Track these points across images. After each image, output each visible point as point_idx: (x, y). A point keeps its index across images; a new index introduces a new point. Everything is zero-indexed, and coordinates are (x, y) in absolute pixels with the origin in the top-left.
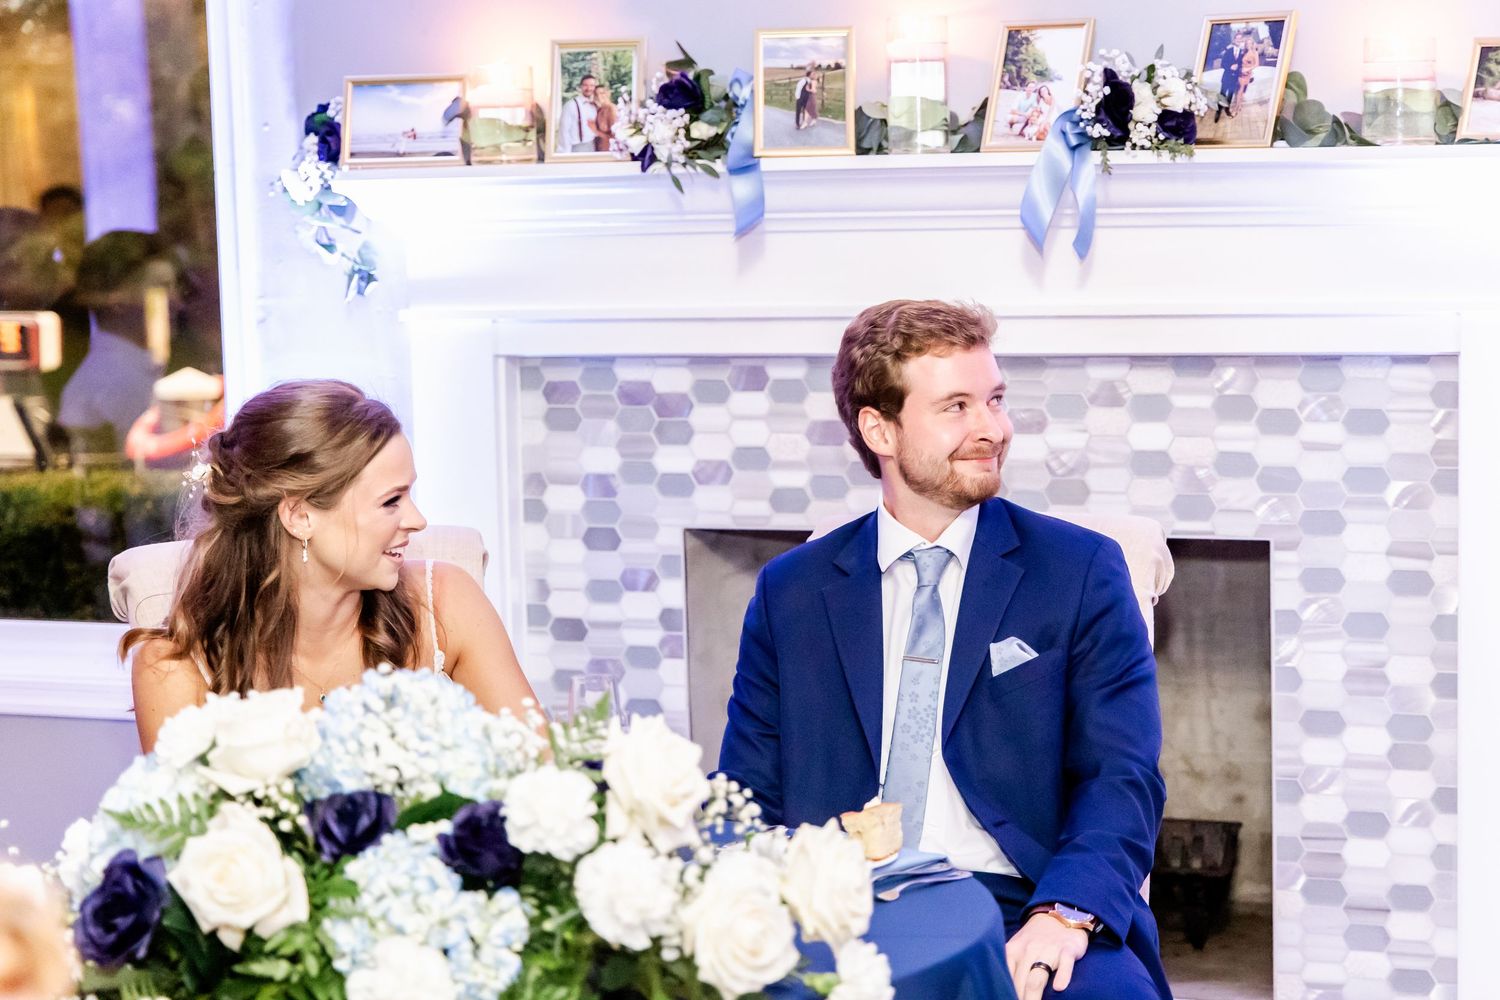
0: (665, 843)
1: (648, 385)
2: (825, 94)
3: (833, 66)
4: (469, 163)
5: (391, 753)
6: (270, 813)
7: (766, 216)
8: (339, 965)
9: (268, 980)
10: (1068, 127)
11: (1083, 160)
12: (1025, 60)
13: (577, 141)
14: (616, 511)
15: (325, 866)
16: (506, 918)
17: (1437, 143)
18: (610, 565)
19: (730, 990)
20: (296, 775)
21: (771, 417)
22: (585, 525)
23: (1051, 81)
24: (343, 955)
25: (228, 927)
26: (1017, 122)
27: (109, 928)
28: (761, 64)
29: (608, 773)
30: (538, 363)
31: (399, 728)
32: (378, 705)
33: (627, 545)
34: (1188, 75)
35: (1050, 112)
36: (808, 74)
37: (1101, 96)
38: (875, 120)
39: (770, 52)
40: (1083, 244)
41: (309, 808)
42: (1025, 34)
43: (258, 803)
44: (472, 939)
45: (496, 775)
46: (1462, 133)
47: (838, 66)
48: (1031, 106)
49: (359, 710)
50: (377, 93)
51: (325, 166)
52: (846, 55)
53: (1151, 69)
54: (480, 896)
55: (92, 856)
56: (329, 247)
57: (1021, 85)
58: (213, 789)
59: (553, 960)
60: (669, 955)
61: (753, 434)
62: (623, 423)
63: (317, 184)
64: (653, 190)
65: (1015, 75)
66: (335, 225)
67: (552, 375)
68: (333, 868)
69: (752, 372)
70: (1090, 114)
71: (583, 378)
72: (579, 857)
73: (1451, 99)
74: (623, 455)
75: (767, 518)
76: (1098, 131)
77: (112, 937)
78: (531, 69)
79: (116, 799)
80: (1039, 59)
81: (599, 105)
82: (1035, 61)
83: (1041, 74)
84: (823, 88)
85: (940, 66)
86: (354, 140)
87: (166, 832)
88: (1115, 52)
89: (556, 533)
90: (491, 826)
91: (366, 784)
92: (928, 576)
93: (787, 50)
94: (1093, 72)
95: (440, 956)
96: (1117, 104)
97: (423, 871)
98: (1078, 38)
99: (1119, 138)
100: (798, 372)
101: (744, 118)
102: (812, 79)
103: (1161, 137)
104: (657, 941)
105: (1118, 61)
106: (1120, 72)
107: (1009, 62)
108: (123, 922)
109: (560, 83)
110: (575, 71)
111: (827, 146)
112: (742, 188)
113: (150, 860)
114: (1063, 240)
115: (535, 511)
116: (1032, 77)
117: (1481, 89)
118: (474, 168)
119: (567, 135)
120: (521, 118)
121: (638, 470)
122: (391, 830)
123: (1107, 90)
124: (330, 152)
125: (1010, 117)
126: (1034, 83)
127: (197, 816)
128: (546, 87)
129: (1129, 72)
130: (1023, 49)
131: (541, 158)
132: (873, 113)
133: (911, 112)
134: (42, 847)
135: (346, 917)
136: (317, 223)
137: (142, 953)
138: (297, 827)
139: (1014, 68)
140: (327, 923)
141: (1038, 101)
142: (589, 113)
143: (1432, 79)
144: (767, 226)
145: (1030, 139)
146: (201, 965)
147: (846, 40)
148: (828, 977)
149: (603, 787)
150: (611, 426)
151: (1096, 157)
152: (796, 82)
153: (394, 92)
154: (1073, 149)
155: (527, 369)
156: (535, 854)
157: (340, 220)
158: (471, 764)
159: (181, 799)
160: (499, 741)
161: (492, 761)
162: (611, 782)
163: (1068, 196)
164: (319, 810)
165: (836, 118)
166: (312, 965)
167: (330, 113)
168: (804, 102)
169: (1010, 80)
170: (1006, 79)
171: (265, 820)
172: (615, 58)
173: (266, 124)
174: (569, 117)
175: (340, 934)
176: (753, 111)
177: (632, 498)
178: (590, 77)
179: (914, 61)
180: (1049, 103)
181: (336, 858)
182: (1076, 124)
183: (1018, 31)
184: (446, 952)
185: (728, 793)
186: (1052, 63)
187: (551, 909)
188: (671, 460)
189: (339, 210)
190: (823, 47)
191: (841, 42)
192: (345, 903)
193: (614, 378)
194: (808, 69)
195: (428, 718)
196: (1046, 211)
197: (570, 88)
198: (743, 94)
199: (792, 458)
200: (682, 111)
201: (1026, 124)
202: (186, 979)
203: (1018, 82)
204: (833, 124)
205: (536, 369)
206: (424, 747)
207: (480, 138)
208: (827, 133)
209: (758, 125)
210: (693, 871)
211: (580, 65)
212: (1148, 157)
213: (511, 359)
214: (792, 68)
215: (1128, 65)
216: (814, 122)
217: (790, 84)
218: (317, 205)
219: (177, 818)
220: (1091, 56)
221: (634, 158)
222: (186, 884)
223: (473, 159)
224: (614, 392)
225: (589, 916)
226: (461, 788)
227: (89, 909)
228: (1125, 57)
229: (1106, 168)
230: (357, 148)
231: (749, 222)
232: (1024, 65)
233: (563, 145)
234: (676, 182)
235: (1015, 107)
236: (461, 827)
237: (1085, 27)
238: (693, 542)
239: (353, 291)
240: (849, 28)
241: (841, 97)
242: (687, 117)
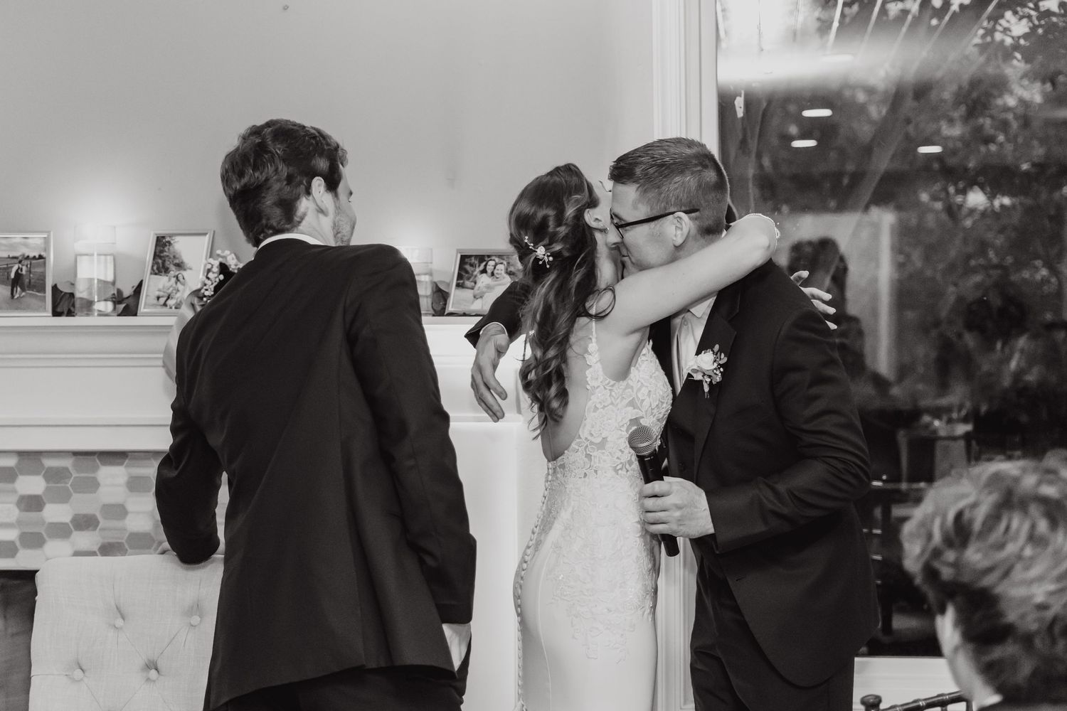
2: (31, 275)
3: (37, 257)
10: (196, 301)
12: (168, 256)
17: (434, 315)
23: (185, 270)
26: (162, 297)
35: (184, 290)
36: (20, 262)
37: (217, 280)
38: (66, 293)
42: (168, 239)
46: (450, 309)
47: (41, 257)
48: (171, 286)
52: (45, 250)
57: (165, 272)
65: (161, 266)
73: (442, 287)
80: (177, 256)
82: (174, 257)
83: (180, 266)
84: (30, 272)
93: (5, 245)
94: (212, 265)
98: (202, 242)
100: (11, 462)
102: (23, 265)
105: (229, 258)
106: (230, 265)
107: (157, 257)
111: (33, 310)
116: (172, 267)
117: (461, 281)
123: (222, 277)
125: (157, 293)
126: (173, 271)
129: (236, 265)
130: (166, 249)
132: (65, 289)
133: (90, 289)
139: (160, 261)
141: (176, 283)
143: (431, 274)
145: (171, 308)
147: (47, 240)
152: (12, 267)
165: (38, 291)
168: (17, 281)
169: (158, 269)
170: (155, 268)
180: (183, 284)
182: (201, 298)
183: (164, 237)
186: (186, 258)
190: (31, 244)
191: (42, 241)
194: (20, 258)
199: (6, 520)
201: (168, 298)
203: (163, 270)
204: (37, 296)
208: (33, 301)
214: (9, 257)
215: (235, 261)
216: (23, 294)
217: (8, 268)
228: (233, 255)
232: (167, 259)
235: (161, 287)
237: (207, 236)
240: (49, 232)
241: (42, 278)
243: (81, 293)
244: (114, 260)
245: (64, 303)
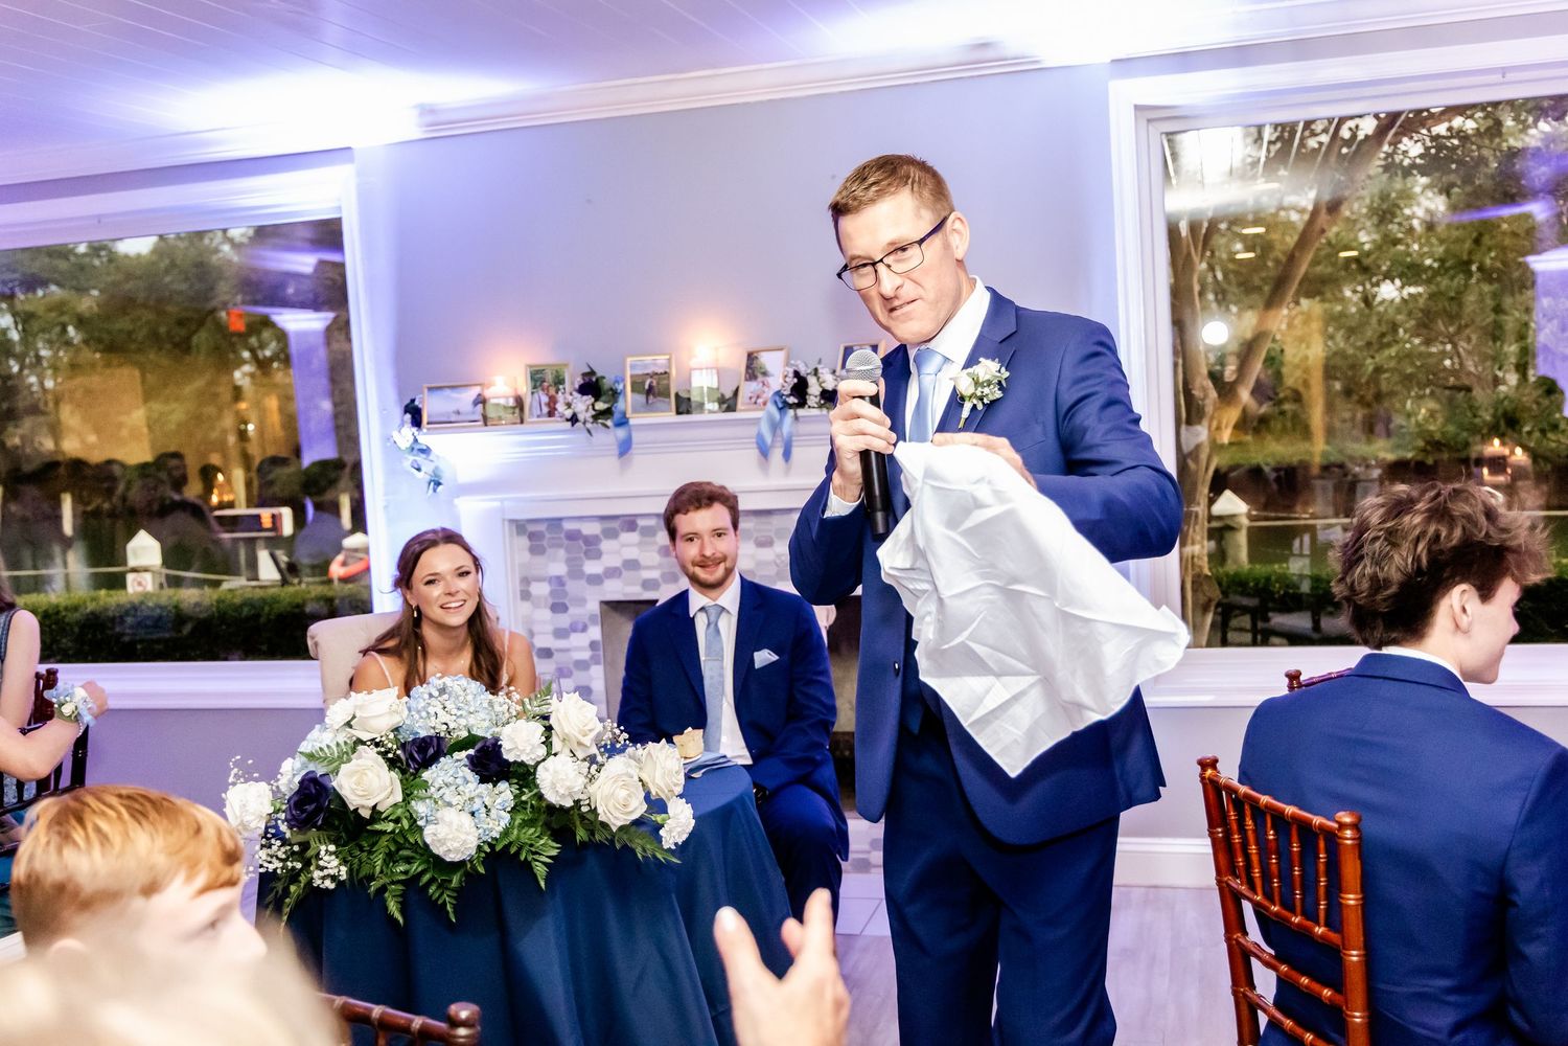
0: (581, 755)
1: (579, 531)
3: (663, 373)
4: (486, 425)
5: (443, 717)
6: (383, 749)
7: (634, 446)
8: (420, 823)
9: (384, 833)
10: (777, 398)
11: (785, 413)
12: (756, 367)
13: (539, 413)
14: (565, 594)
15: (412, 774)
16: (502, 795)
18: (564, 620)
19: (614, 825)
20: (396, 730)
21: (640, 544)
22: (550, 601)
24: (422, 818)
25: (363, 807)
26: (753, 397)
27: (303, 811)
28: (628, 373)
29: (552, 721)
30: (524, 523)
31: (447, 704)
32: (436, 693)
33: (572, 610)
34: (834, 372)
35: (768, 392)
36: (651, 377)
37: (793, 383)
38: (685, 398)
39: (632, 367)
40: (787, 455)
41: (403, 746)
42: (755, 355)
43: (377, 745)
44: (486, 807)
45: (497, 725)
47: (666, 373)
48: (759, 389)
49: (426, 696)
50: (439, 392)
51: (414, 429)
52: (670, 367)
53: (816, 370)
54: (490, 785)
55: (294, 775)
56: (419, 469)
58: (354, 739)
59: (527, 815)
60: (584, 809)
61: (632, 553)
62: (568, 550)
63: (411, 438)
64: (578, 435)
66: (420, 459)
67: (531, 528)
68: (416, 775)
69: (630, 523)
70: (788, 392)
71: (547, 529)
72: (538, 763)
74: (569, 566)
75: (641, 594)
76: (792, 400)
77: (304, 815)
78: (515, 378)
79: (305, 747)
80: (763, 367)
81: (550, 395)
82: (761, 367)
83: (765, 374)
84: (659, 384)
85: (714, 371)
86: (429, 416)
87: (331, 762)
88: (799, 362)
89: (536, 606)
90: (494, 749)
91: (432, 733)
92: (712, 619)
93: (640, 366)
94: (789, 372)
95: (469, 815)
96: (800, 388)
97: (461, 774)
98: (780, 356)
99: (802, 404)
100: (652, 522)
101: (621, 399)
102: (653, 379)
103: (822, 402)
104: (577, 802)
105: (800, 367)
106: (801, 371)
107: (748, 369)
108: (310, 808)
110: (537, 378)
111: (662, 411)
112: (621, 433)
113: (321, 776)
114: (777, 454)
115: (526, 595)
116: (760, 376)
118: (489, 428)
119: (534, 411)
120: (511, 402)
121: (576, 572)
122: (445, 756)
123: (796, 380)
124: (417, 422)
125: (750, 395)
126: (760, 378)
127: (347, 753)
128: (524, 387)
129: (805, 371)
130: (755, 362)
131: (522, 422)
132: (684, 395)
133: (702, 394)
134: (270, 774)
135: (422, 799)
136: (411, 458)
137: (320, 822)
138: (398, 756)
140: (413, 803)
141: (763, 387)
142: (545, 399)
144: (633, 451)
145: (760, 405)
146: (350, 827)
147: (669, 360)
148: (663, 815)
149: (549, 729)
150: (562, 553)
151: (791, 412)
152: (646, 381)
153: (448, 392)
154: (780, 409)
155: (520, 526)
156: (515, 762)
157: (424, 456)
158: (484, 720)
159: (338, 745)
160: (497, 708)
161: (494, 718)
162: (554, 727)
163: (778, 431)
164: (408, 747)
165: (666, 398)
166: (406, 824)
167: (416, 403)
168: (650, 391)
171: (379, 753)
172: (557, 371)
173: (384, 410)
174: (535, 401)
175: (420, 808)
176: (625, 396)
177: (572, 587)
178: (545, 381)
179: (701, 369)
180: (768, 387)
181: (417, 770)
182: (782, 397)
183: (753, 353)
184: (473, 814)
185: (612, 728)
186: (769, 368)
187: (524, 789)
188: (592, 567)
189: (423, 452)
190: (656, 363)
191: (666, 361)
192: (422, 793)
193: (562, 529)
194: (651, 374)
195: (461, 698)
196: (768, 439)
197: (535, 387)
198: (620, 387)
199: (650, 564)
200: (590, 397)
201: (758, 398)
202: (343, 834)
204: (665, 401)
205: (524, 526)
206: (459, 713)
207: (491, 413)
208: (662, 405)
209: (628, 401)
210: (594, 767)
212: (816, 412)
213: (512, 521)
215: (805, 368)
216: (655, 400)
218: (411, 449)
219: (336, 754)
220: (788, 364)
221: (567, 420)
222: (341, 787)
223: (488, 423)
224: (562, 535)
225: (543, 791)
226: (480, 733)
227: (292, 802)
228: (803, 365)
229: (796, 418)
230: (430, 420)
231: (625, 448)
232: (756, 369)
233: (533, 415)
234: (589, 431)
235: (752, 390)
236: (477, 751)
237: (784, 351)
238: (605, 607)
239: (431, 491)
240: (670, 354)
241: (668, 388)
242: (593, 400)
243: (695, 398)
244: (718, 373)
245: (684, 406)
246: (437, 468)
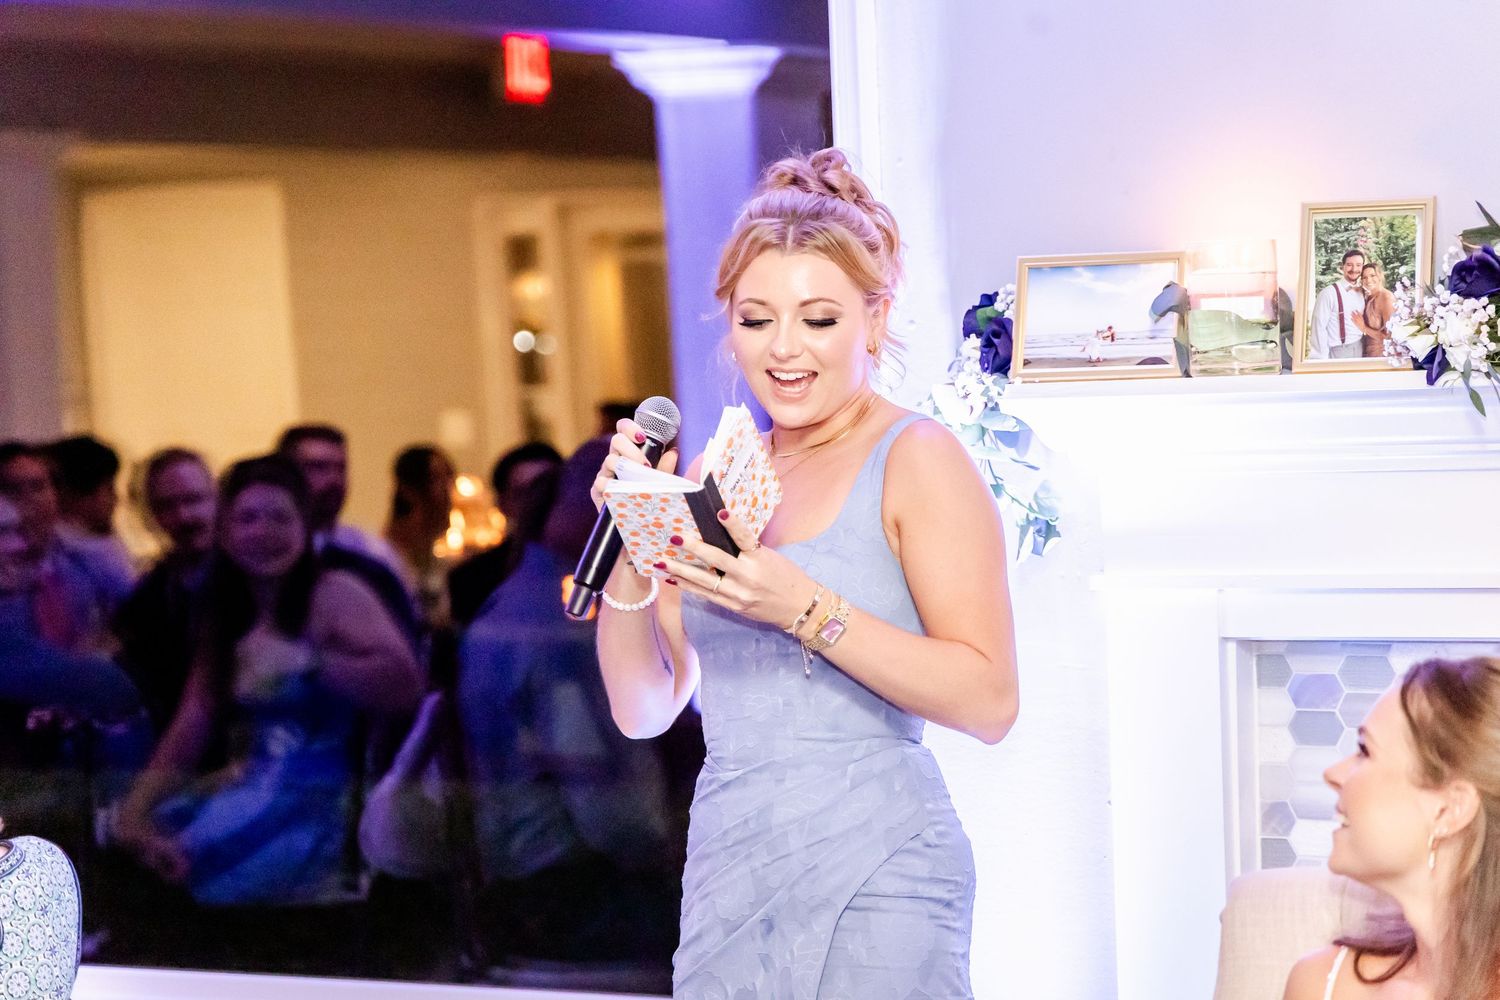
4: (1187, 374)
13: (1337, 342)
30: (1281, 649)
50: (1064, 278)
51: (989, 379)
63: (978, 402)
64: (1443, 408)
66: (1003, 458)
67: (1301, 666)
71: (1343, 672)
78: (1273, 242)
81: (1369, 292)
109: (1314, 263)
110: (1333, 244)
115: (1277, 854)
118: (1196, 381)
119: (1322, 334)
120: (1257, 310)
124: (997, 359)
128: (1293, 266)
131: (1287, 365)
142: (1354, 303)
153: (1085, 277)
155: (1267, 657)
157: (1012, 452)
167: (999, 306)
172: (1392, 226)
174: (1327, 308)
178: (1355, 253)
189: (1009, 438)
193: (1389, 672)
197: (1327, 269)
200: (1485, 300)
205: (1280, 656)
207: (1202, 337)
211: (1343, 236)
213: (1245, 644)
218: (976, 432)
221: (1417, 366)
223: (1193, 368)
230: (1033, 354)
233: (1319, 351)
234: (1476, 398)
239: (1027, 550)
242: (1492, 309)
246: (1044, 487)
